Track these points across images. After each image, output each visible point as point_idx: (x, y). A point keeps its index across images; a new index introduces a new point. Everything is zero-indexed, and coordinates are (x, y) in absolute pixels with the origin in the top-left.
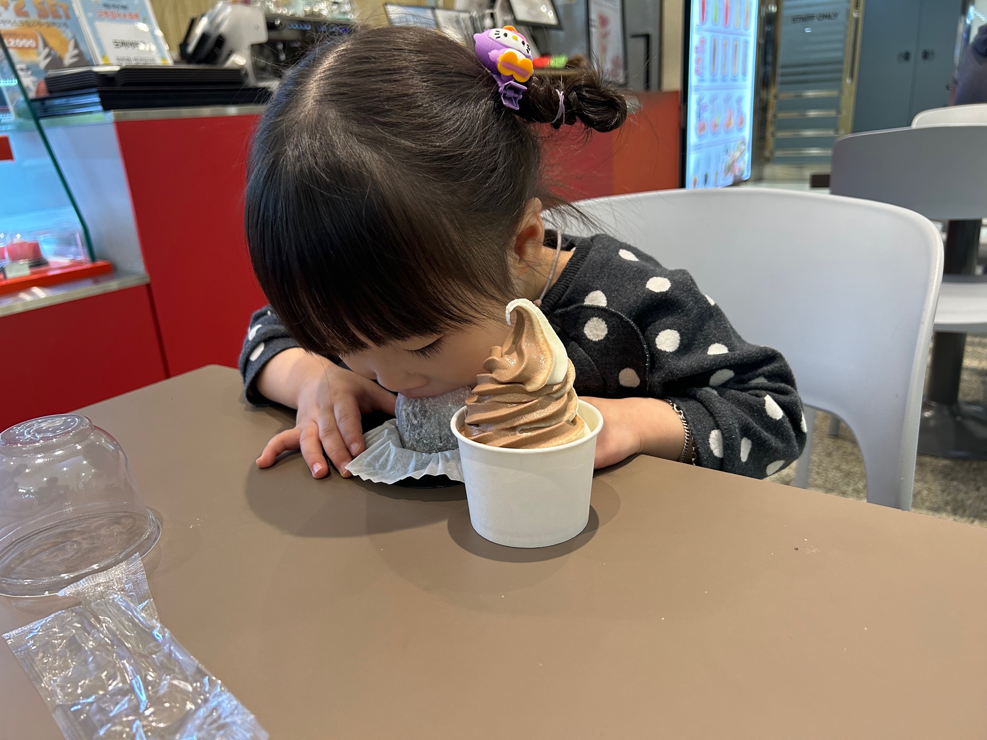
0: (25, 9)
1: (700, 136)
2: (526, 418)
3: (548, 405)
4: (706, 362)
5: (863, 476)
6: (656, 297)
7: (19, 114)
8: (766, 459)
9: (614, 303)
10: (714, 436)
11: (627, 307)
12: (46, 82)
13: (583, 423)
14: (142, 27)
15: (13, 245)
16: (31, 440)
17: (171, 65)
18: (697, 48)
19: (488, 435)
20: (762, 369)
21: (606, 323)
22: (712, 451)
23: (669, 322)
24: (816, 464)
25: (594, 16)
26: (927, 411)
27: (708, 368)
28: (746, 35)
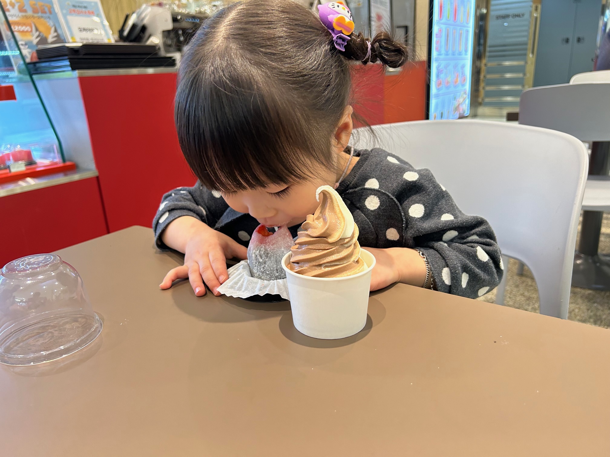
0: (25, 8)
1: (438, 89)
2: (328, 259)
3: (342, 251)
4: (440, 225)
5: (538, 299)
6: (409, 184)
7: (20, 72)
8: (478, 286)
9: (383, 186)
10: (445, 272)
11: (392, 190)
12: (37, 52)
13: (363, 262)
14: (96, 19)
15: (15, 152)
16: (24, 269)
17: (113, 43)
18: (437, 35)
19: (304, 269)
20: (475, 230)
21: (379, 199)
22: (444, 281)
23: (417, 199)
24: (509, 292)
25: (373, 15)
26: (579, 260)
27: (441, 228)
28: (467, 27)
